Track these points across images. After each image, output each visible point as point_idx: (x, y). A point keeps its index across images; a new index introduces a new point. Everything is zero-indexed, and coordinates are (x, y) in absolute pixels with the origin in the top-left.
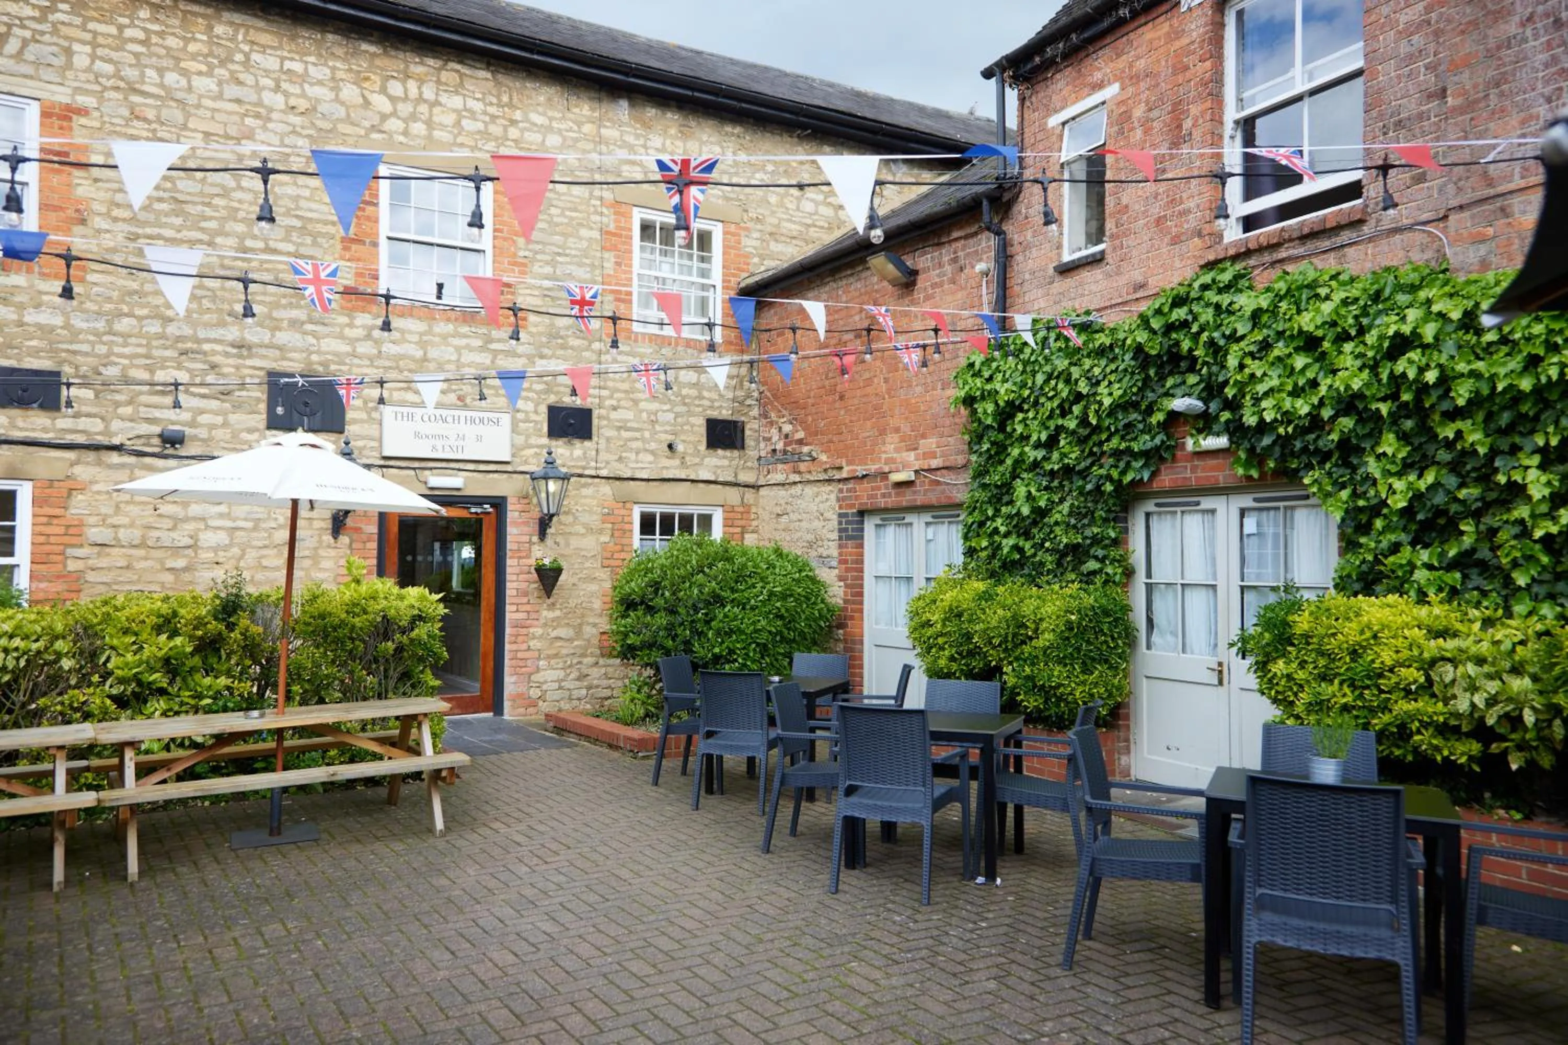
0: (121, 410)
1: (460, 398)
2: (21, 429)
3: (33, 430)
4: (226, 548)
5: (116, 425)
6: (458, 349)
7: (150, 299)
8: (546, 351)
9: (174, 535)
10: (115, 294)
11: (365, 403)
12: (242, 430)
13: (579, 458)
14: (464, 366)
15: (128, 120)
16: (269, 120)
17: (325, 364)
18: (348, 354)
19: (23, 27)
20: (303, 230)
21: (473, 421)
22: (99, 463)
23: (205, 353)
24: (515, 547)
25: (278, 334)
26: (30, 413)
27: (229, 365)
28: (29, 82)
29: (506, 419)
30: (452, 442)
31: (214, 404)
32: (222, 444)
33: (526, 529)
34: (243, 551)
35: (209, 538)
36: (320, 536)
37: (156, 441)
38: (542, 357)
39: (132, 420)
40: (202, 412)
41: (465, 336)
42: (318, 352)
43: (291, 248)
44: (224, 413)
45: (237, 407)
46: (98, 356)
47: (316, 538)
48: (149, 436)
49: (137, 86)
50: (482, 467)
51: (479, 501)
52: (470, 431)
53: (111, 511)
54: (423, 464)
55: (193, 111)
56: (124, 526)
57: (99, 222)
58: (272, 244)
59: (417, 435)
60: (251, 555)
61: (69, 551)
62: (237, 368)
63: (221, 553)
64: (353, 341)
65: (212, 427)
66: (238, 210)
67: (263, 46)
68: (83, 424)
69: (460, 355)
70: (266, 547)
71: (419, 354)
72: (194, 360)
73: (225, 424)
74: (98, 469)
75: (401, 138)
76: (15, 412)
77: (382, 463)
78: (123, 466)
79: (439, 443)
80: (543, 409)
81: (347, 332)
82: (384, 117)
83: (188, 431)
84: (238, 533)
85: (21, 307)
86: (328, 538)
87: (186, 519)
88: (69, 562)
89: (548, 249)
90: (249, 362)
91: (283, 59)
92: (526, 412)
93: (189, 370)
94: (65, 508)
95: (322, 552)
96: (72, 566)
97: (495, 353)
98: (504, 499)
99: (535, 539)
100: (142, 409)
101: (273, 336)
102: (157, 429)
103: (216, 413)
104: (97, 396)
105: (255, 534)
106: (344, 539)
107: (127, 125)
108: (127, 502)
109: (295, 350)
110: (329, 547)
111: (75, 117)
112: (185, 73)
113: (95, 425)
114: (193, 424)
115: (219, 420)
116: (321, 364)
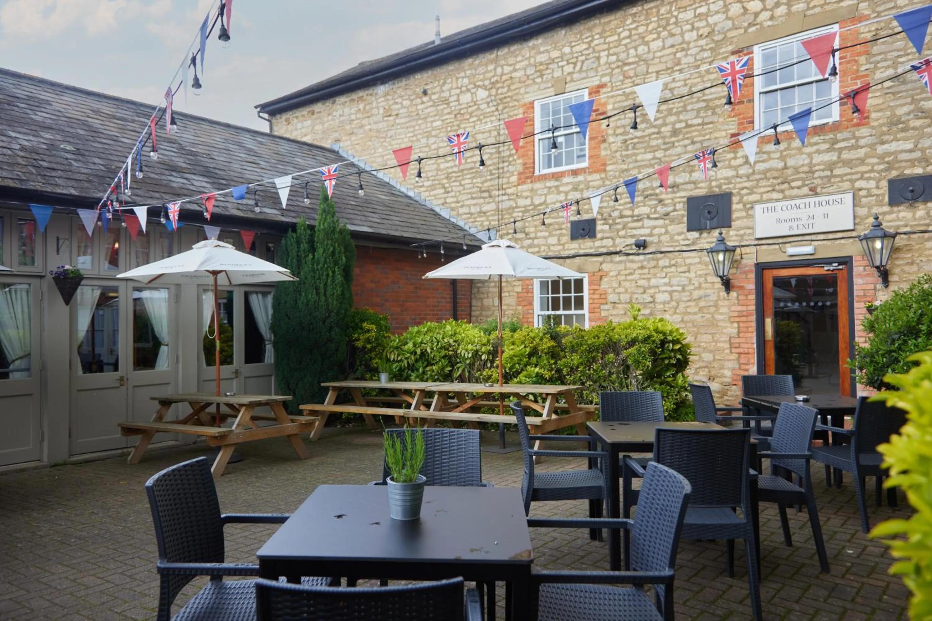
0: (621, 233)
1: (811, 190)
2: (584, 249)
3: (586, 249)
4: (669, 303)
5: (618, 241)
6: (810, 155)
7: (631, 172)
8: (885, 138)
9: (645, 296)
10: (617, 174)
11: (745, 205)
12: (675, 235)
13: (921, 218)
14: (815, 165)
15: (622, 81)
16: (689, 49)
17: (719, 186)
18: (733, 177)
19: (582, 55)
20: (707, 108)
21: (820, 204)
22: (612, 262)
23: (657, 195)
24: (861, 293)
25: (693, 174)
26: (586, 240)
27: (668, 199)
28: (585, 81)
29: (848, 198)
30: (804, 222)
31: (661, 222)
32: (666, 244)
33: (870, 279)
34: (678, 303)
35: (661, 297)
36: (719, 292)
37: (634, 247)
38: (883, 143)
39: (624, 237)
40: (655, 227)
41: (816, 144)
42: (716, 180)
43: (699, 121)
44: (665, 226)
45: (672, 221)
46: (611, 207)
47: (716, 294)
48: (631, 245)
49: (626, 61)
50: (831, 236)
51: (828, 261)
52: (819, 211)
53: (617, 286)
54: (784, 240)
55: (651, 62)
56: (622, 293)
57: (611, 139)
58: (689, 122)
59: (778, 221)
60: (682, 305)
61: (602, 307)
62: (672, 199)
63: (667, 305)
64: (736, 168)
65: (660, 235)
66: (672, 109)
67: (685, 7)
68: (605, 242)
69: (812, 159)
70: (689, 301)
71: (781, 165)
72: (651, 200)
73: (667, 232)
74: (612, 264)
75: (769, 23)
76: (581, 241)
77: (756, 242)
78: (621, 262)
79: (794, 224)
80: (884, 184)
81: (733, 163)
82: (756, 15)
83: (648, 239)
84: (675, 294)
85: (582, 191)
86: (723, 294)
87: (650, 287)
88: (602, 312)
89: (889, 56)
90: (678, 195)
91: (695, 9)
92: (868, 190)
93: (649, 206)
94: (600, 285)
95: (720, 303)
96: (603, 314)
97: (841, 150)
98: (851, 257)
99: (879, 286)
100: (629, 231)
101: (691, 176)
102: (633, 241)
103: (661, 227)
104: (610, 228)
105: (683, 294)
106: (734, 294)
107: (623, 84)
108: (624, 281)
109: (702, 182)
110: (724, 299)
111: (601, 89)
112: (647, 44)
113: (609, 242)
114: (651, 235)
115: (663, 230)
116: (717, 186)
